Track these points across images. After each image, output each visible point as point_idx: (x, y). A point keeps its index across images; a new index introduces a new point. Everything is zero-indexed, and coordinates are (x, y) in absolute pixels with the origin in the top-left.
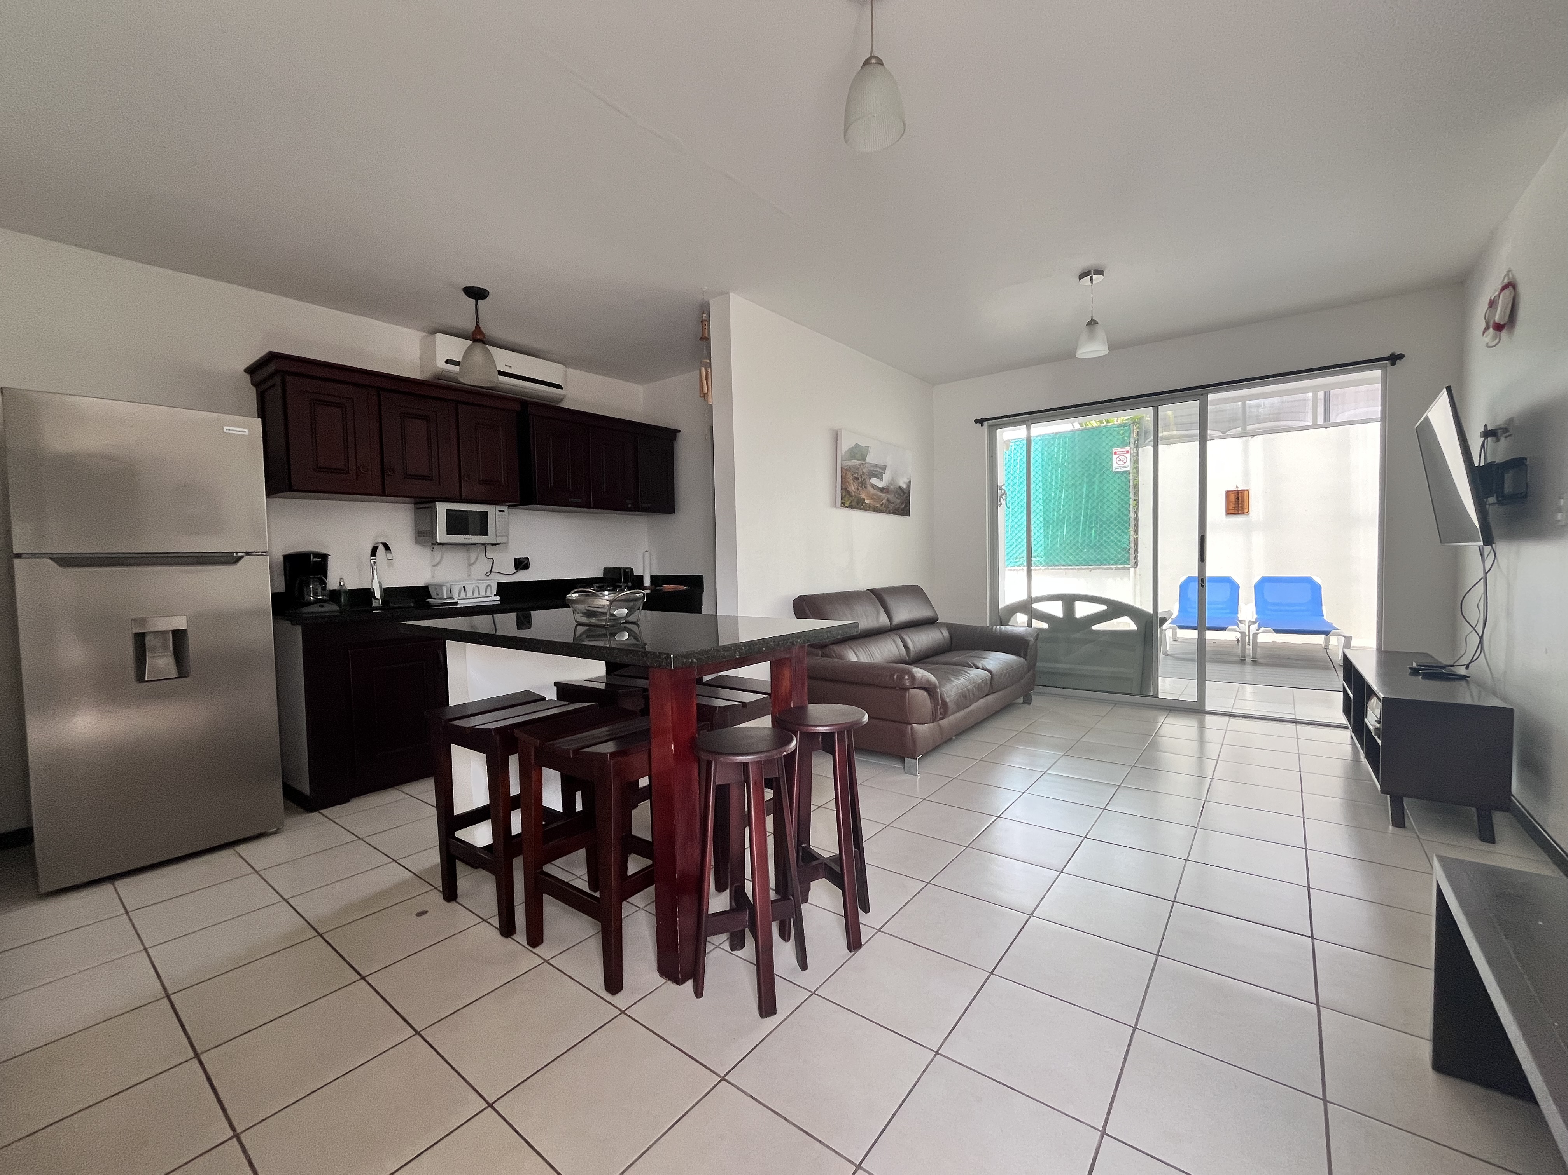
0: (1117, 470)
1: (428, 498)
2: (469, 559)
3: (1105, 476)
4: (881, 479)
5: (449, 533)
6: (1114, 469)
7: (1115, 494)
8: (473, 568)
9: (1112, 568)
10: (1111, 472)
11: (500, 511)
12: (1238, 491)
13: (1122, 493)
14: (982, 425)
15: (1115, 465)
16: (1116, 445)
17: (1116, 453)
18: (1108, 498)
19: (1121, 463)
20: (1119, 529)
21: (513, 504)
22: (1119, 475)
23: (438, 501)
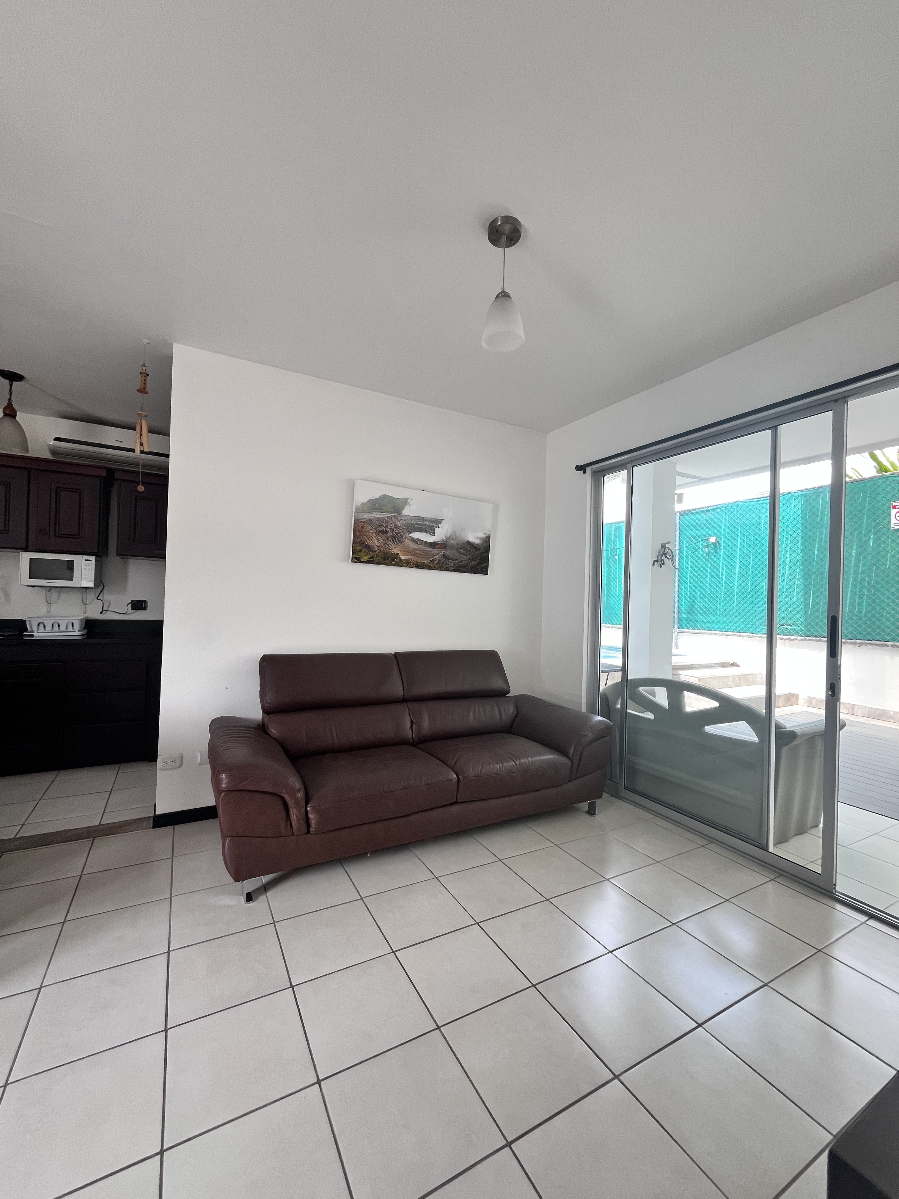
3: (882, 534)
4: (433, 533)
5: (30, 577)
6: (893, 526)
11: (86, 560)
14: (585, 472)
17: (894, 507)
23: (24, 551)
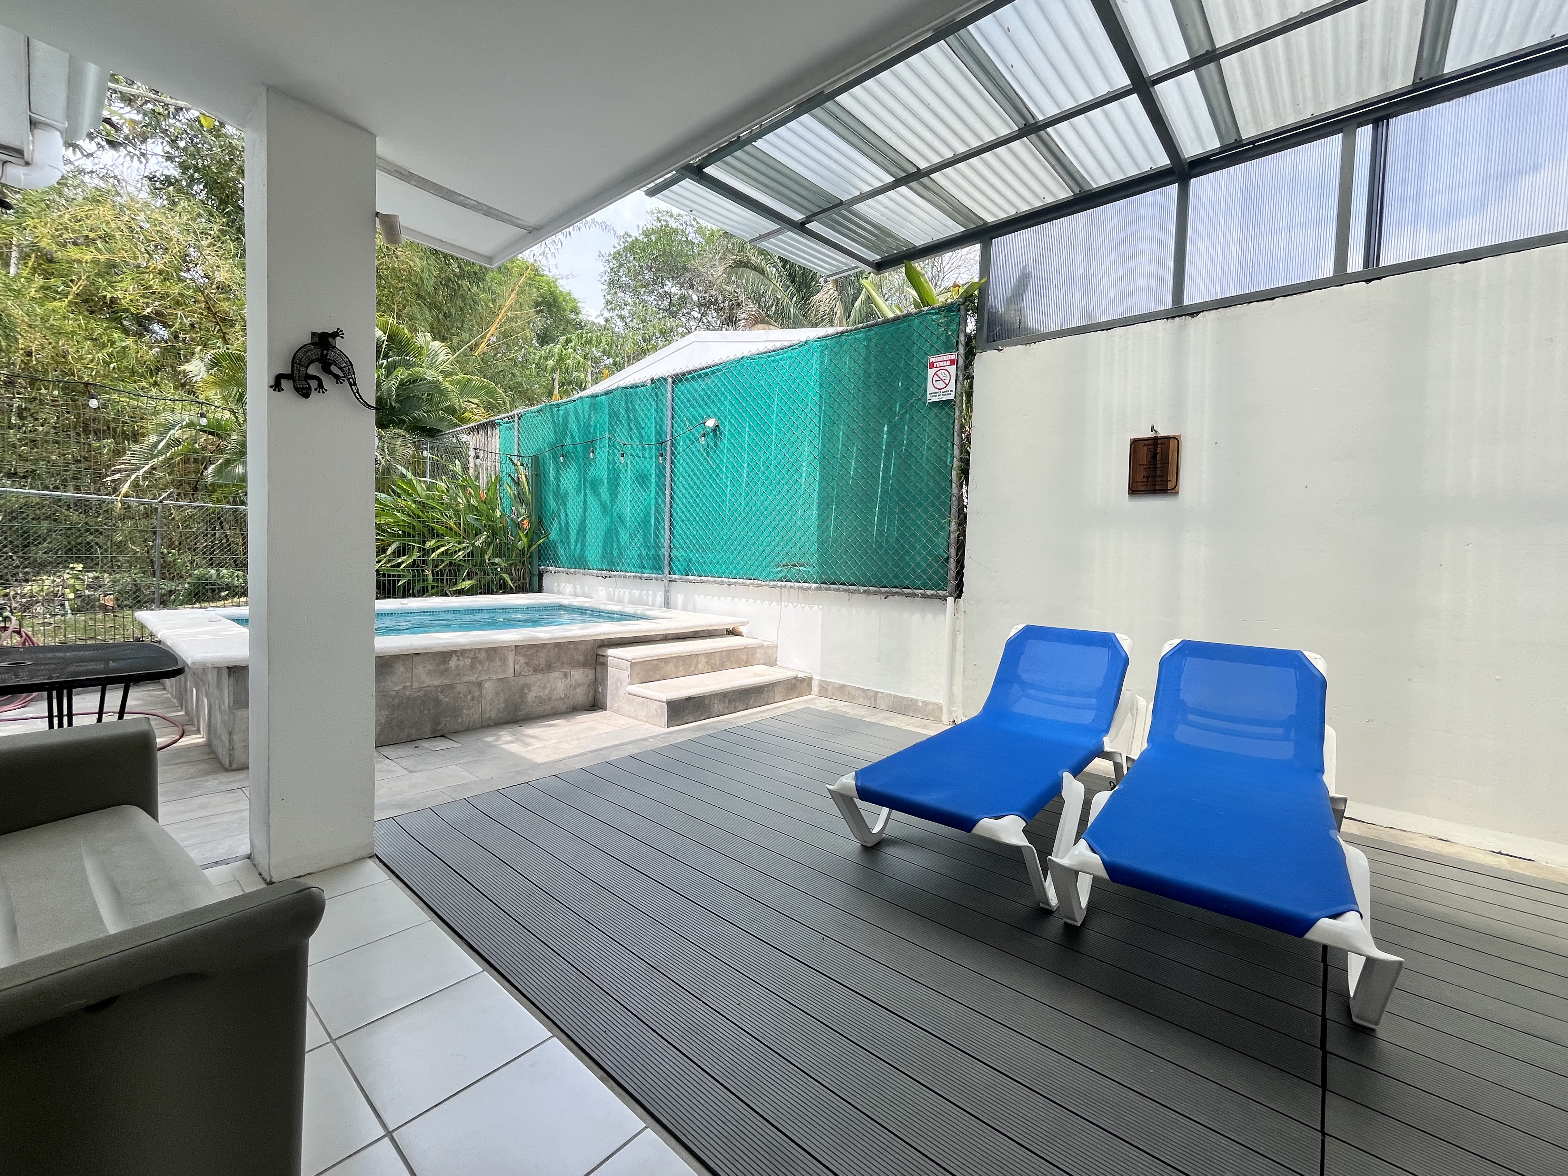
0: (934, 399)
3: (914, 412)
6: (929, 397)
10: (924, 403)
12: (1156, 439)
15: (930, 389)
16: (931, 350)
17: (932, 365)
19: (941, 385)
22: (936, 409)
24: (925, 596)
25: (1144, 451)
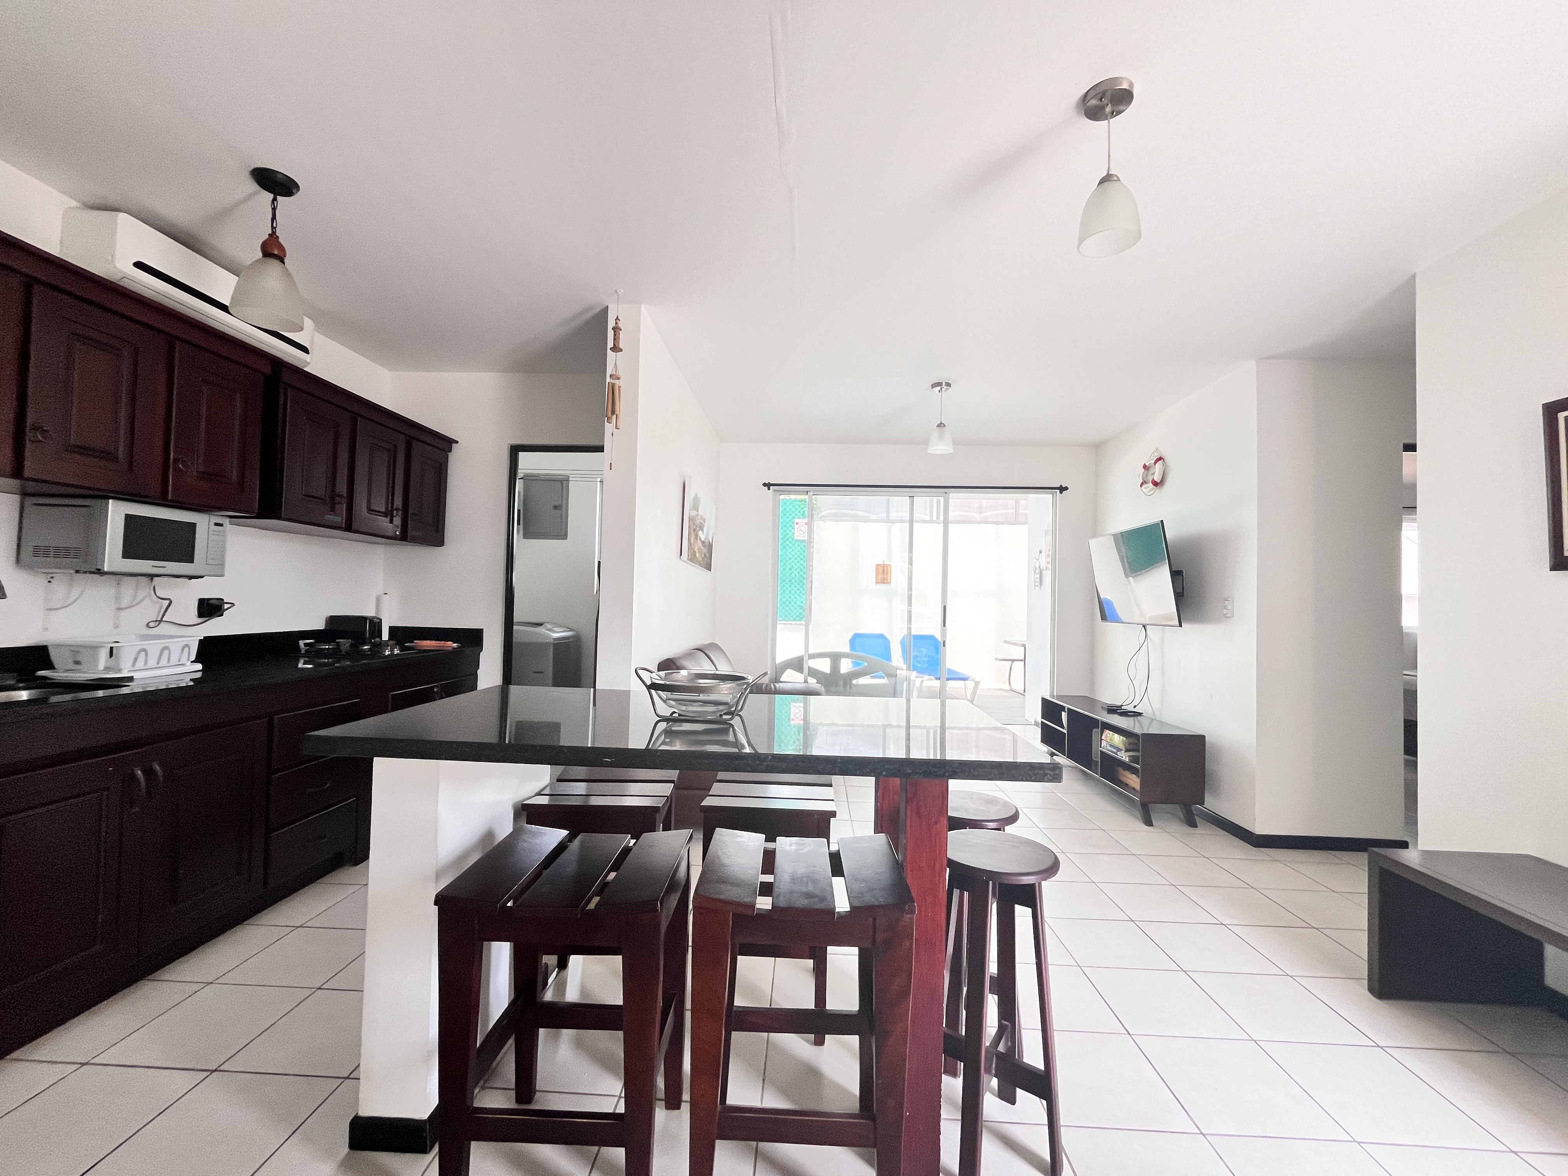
0: (798, 538)
1: (98, 489)
2: (118, 598)
3: (788, 542)
4: (703, 532)
5: (126, 554)
6: (795, 537)
7: (796, 559)
8: (123, 614)
9: (791, 624)
10: (793, 539)
11: (217, 524)
12: (884, 565)
13: (801, 559)
14: (769, 489)
15: (796, 534)
16: (797, 517)
17: (797, 523)
18: (790, 561)
19: (801, 532)
20: (799, 589)
21: (242, 515)
22: (799, 543)
23: (112, 498)
24: (795, 624)
25: (880, 569)
